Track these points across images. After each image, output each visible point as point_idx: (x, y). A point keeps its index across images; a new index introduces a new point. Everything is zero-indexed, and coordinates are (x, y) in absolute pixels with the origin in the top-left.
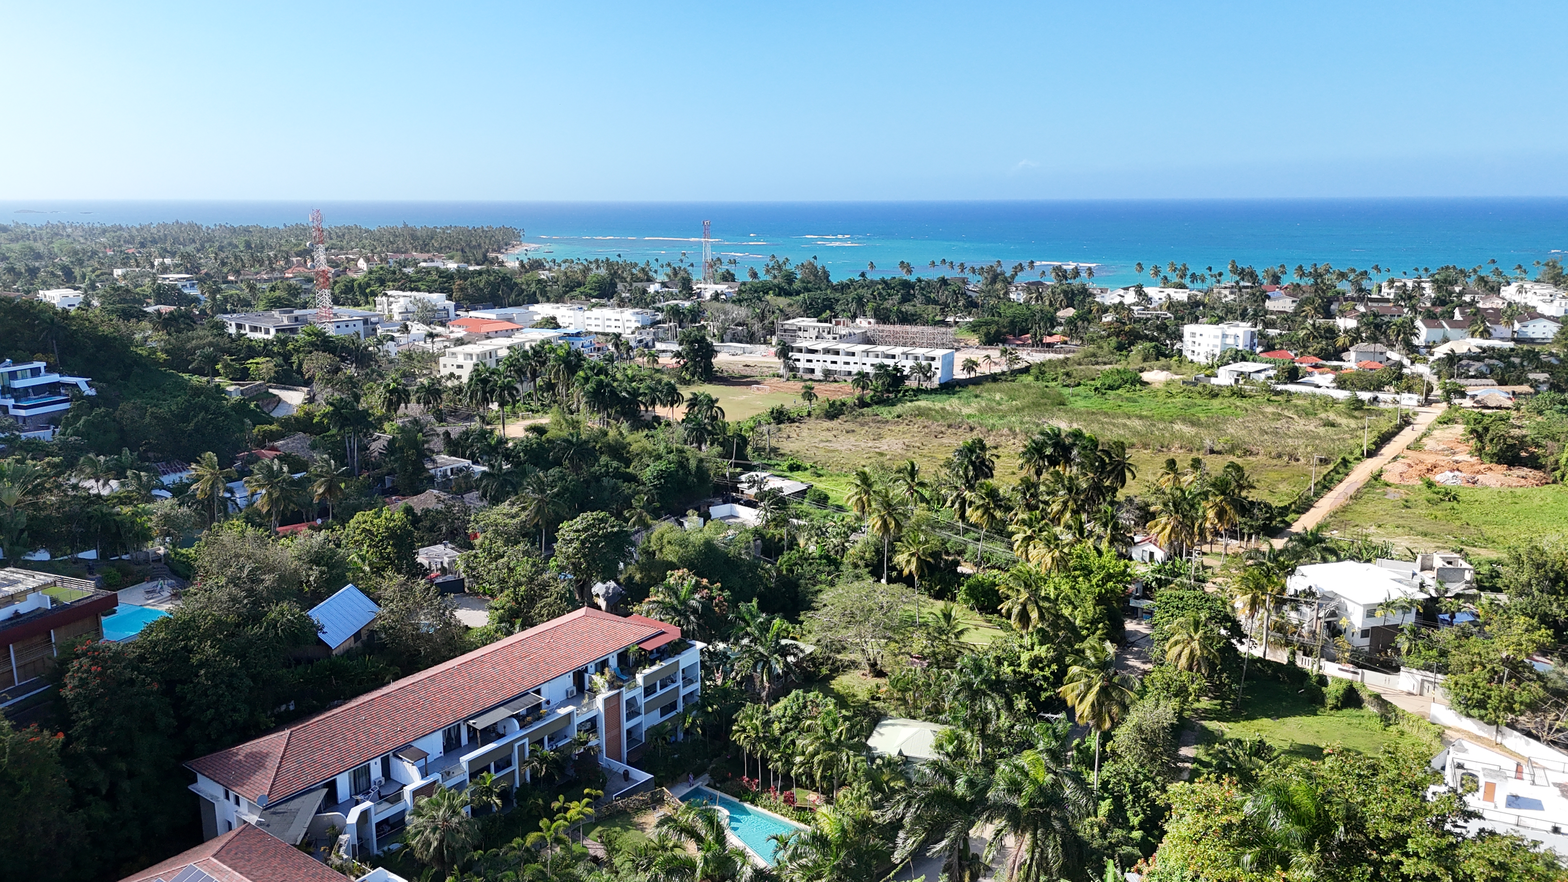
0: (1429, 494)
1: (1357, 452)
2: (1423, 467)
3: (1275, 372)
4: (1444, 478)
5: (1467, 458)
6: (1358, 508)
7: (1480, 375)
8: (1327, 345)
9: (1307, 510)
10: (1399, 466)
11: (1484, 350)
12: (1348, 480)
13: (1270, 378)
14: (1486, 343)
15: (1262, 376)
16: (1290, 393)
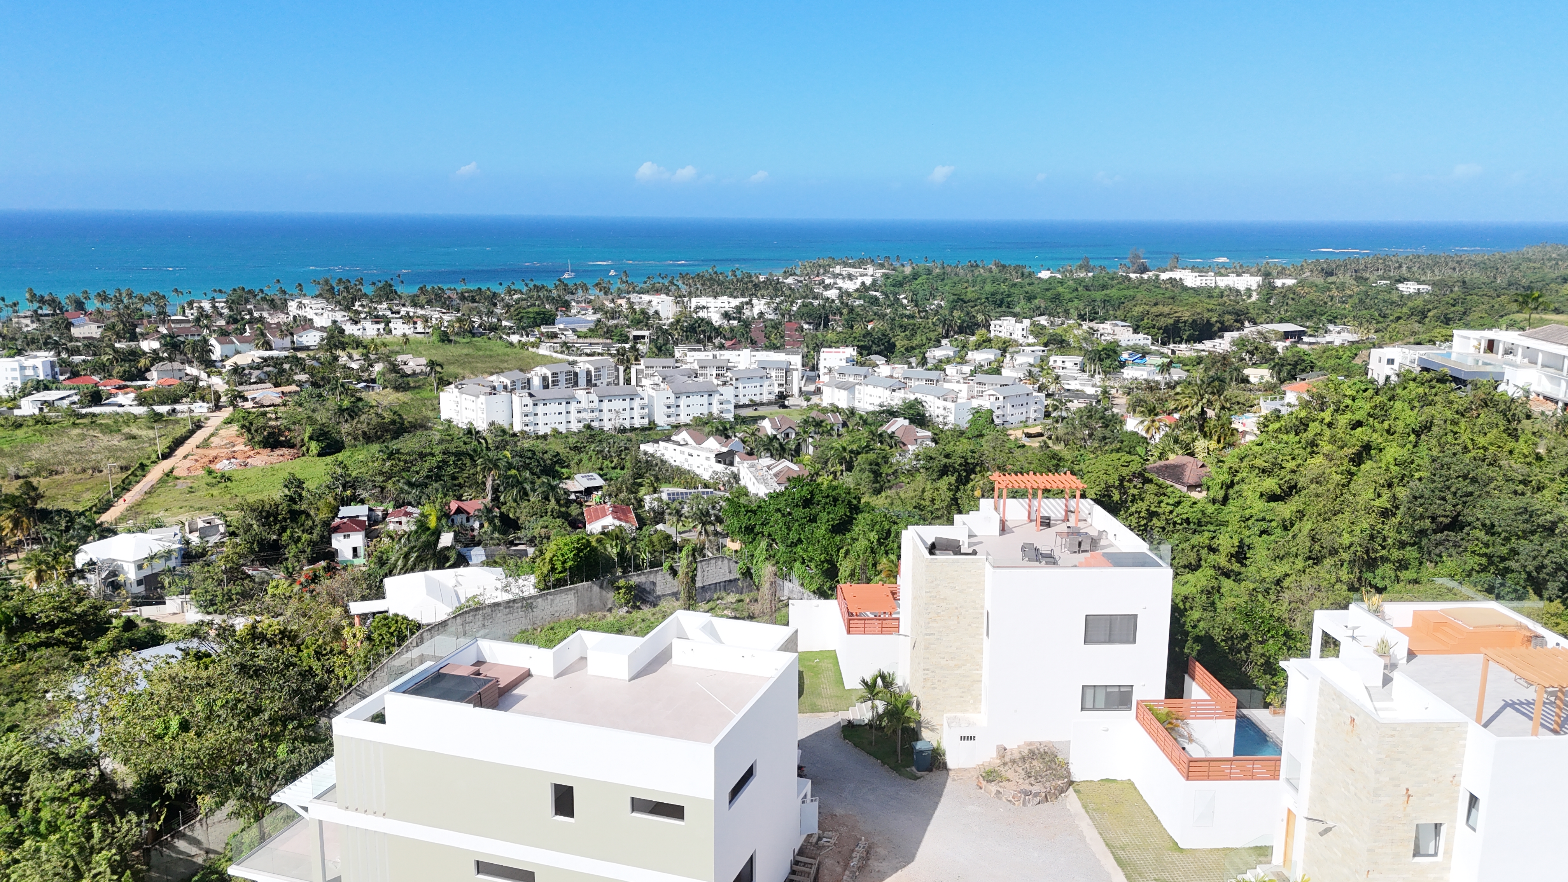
0: (210, 479)
1: (154, 457)
2: (207, 460)
3: (78, 397)
4: (222, 466)
5: (242, 447)
6: (151, 500)
7: (260, 381)
8: (130, 367)
9: (107, 509)
10: (188, 463)
11: (265, 360)
12: (145, 479)
13: (74, 403)
14: (267, 354)
15: (66, 402)
16: (94, 415)
